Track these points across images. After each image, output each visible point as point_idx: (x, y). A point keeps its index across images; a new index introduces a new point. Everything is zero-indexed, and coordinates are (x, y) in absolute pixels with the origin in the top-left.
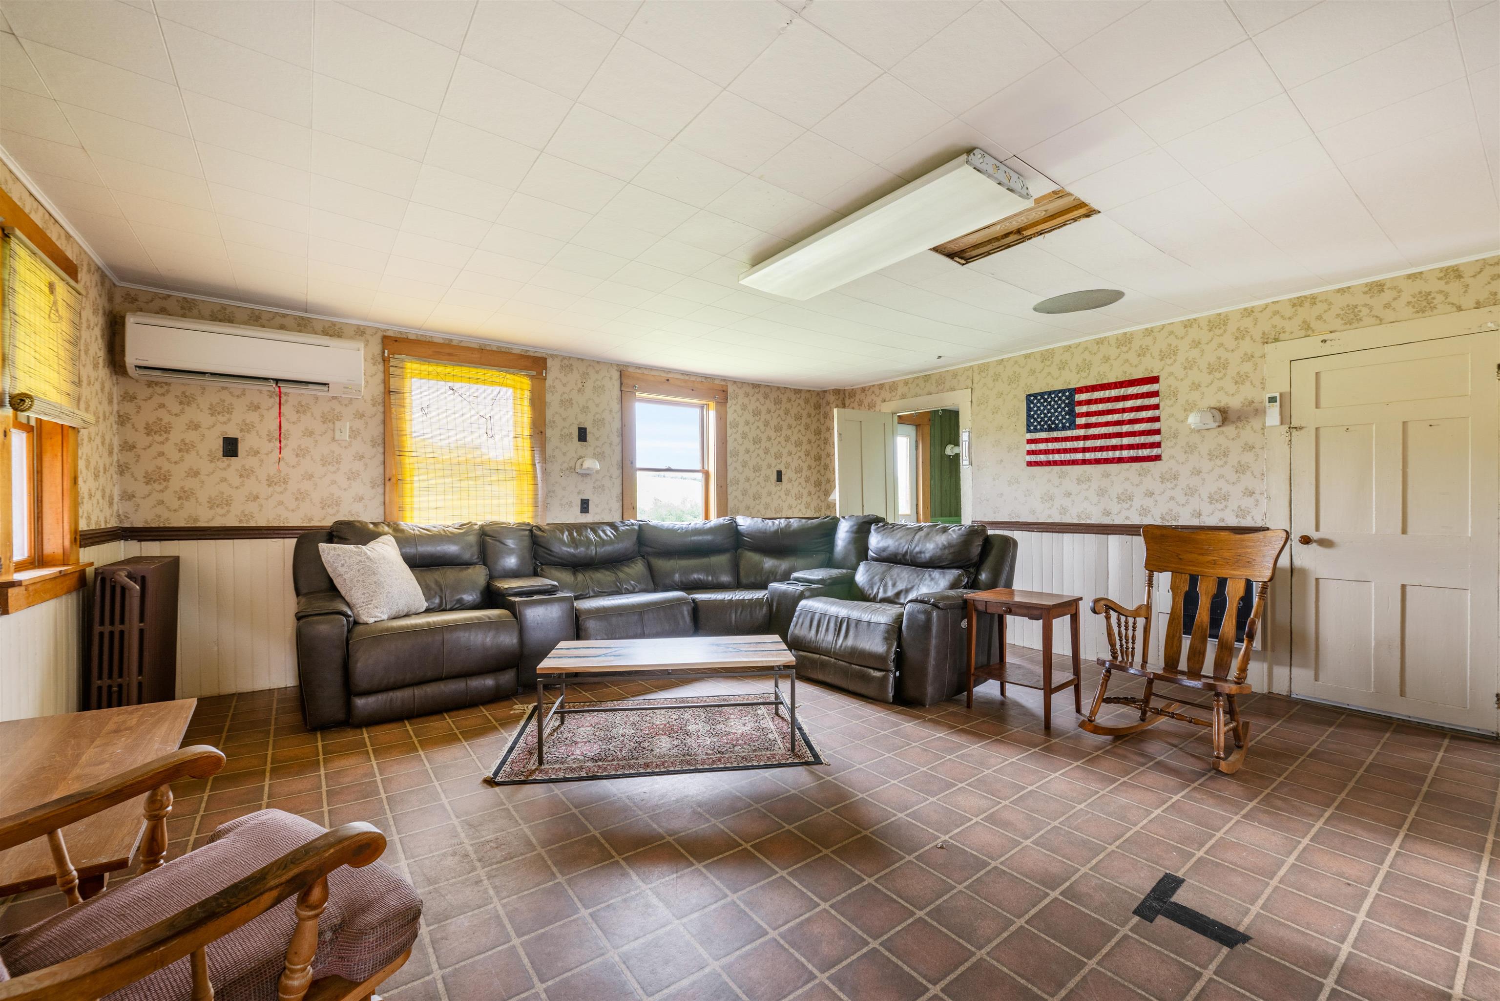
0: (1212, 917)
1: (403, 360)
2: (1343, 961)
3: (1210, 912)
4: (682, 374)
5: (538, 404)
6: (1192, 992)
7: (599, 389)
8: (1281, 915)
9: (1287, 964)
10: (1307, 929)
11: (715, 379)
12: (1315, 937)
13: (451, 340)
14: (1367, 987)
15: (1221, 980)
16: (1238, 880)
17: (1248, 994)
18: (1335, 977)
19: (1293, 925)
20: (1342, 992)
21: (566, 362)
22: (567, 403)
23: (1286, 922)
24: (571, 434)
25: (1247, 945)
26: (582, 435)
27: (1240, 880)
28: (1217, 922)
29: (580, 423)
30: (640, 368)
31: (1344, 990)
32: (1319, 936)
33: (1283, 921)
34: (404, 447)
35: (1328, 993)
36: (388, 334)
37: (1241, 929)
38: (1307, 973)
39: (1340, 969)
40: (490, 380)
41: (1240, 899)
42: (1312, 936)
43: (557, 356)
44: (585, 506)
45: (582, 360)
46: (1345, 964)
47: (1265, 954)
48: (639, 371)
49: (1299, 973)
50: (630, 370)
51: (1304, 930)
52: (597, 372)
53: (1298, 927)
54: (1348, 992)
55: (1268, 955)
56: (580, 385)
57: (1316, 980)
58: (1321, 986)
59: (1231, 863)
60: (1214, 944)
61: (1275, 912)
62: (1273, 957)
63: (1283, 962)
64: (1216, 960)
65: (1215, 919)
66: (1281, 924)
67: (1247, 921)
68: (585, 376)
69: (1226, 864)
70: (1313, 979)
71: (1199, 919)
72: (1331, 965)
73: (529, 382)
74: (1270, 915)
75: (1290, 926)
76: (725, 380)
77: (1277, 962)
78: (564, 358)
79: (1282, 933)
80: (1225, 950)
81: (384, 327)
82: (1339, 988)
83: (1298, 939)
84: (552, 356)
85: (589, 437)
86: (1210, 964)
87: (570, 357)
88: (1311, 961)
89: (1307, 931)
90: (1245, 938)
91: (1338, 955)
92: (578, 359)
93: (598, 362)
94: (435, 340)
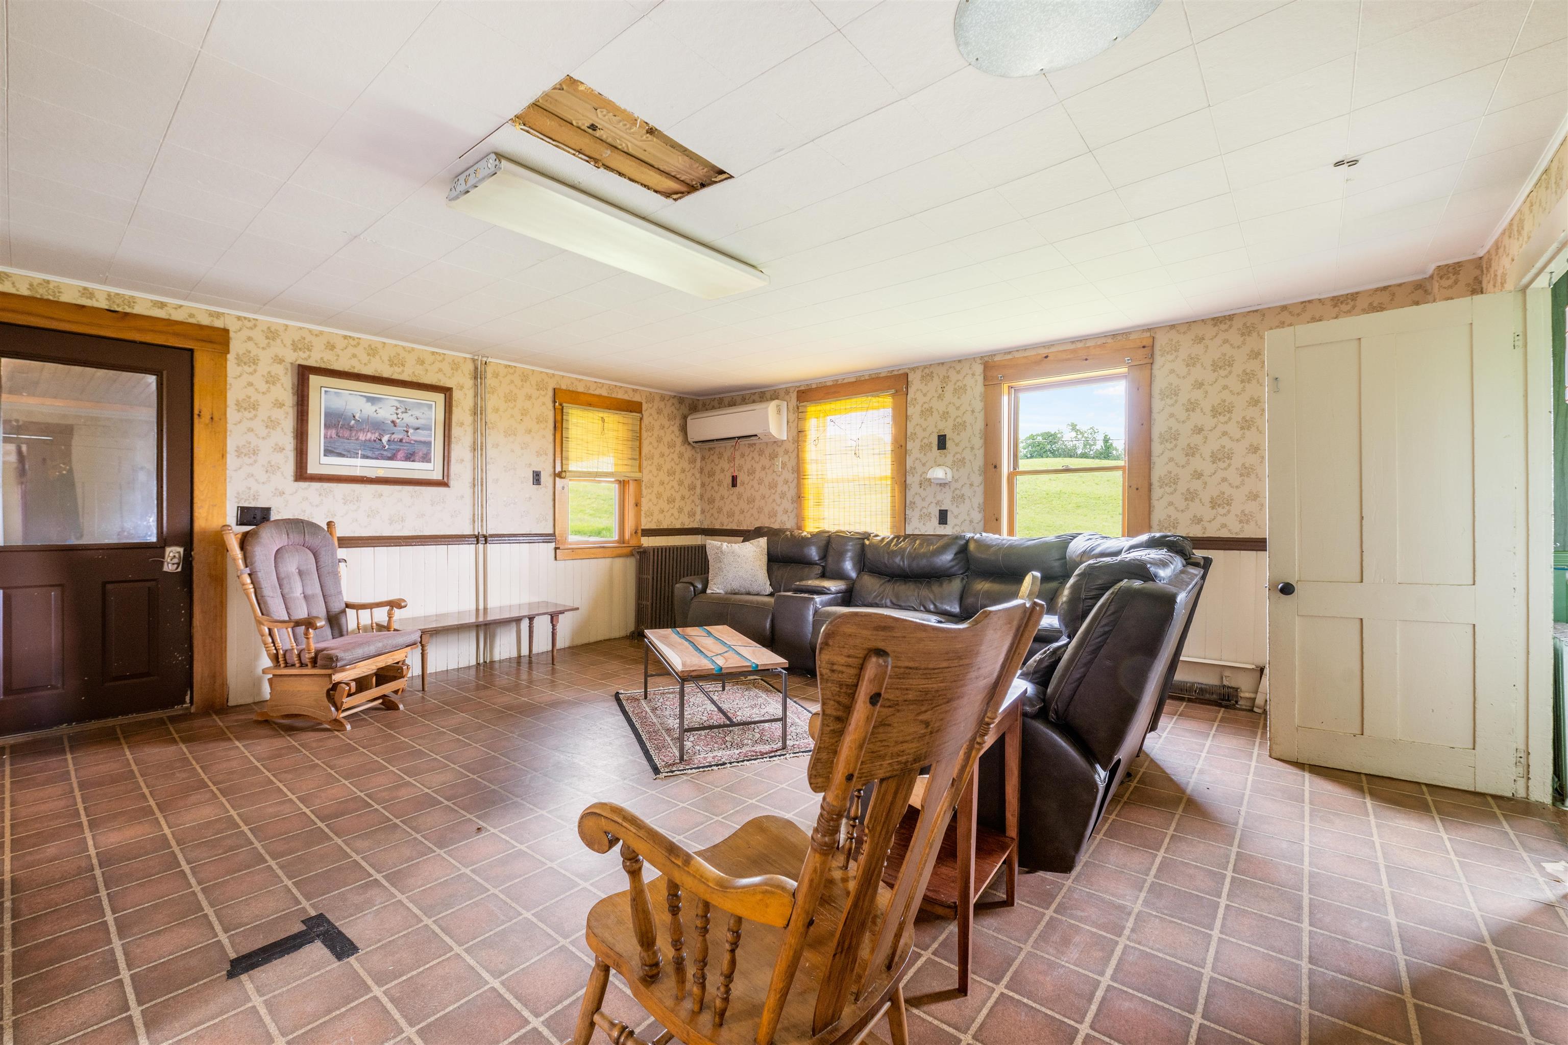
0: (275, 962)
1: (805, 406)
2: (139, 1038)
3: (282, 963)
4: (1073, 342)
5: (901, 419)
6: (217, 922)
7: (960, 390)
8: (232, 1020)
9: (180, 991)
10: (197, 1033)
11: (1130, 333)
12: (182, 1033)
13: (837, 381)
14: (102, 1037)
15: (210, 941)
16: (310, 1007)
17: (184, 952)
18: (135, 1020)
19: (212, 1023)
20: (120, 1014)
21: (927, 371)
22: (927, 412)
23: (220, 1019)
24: (931, 443)
25: (225, 972)
26: (942, 442)
27: (308, 1009)
28: (266, 963)
29: (940, 430)
30: (1010, 352)
31: (119, 1017)
32: (180, 1037)
33: (224, 1017)
34: (805, 472)
35: (130, 1004)
36: (802, 388)
37: (244, 977)
38: (159, 1000)
39: (137, 1029)
40: (860, 406)
41: (281, 995)
42: (186, 1031)
43: (917, 368)
44: (943, 517)
45: (943, 364)
46: (136, 1037)
47: (205, 981)
48: (1010, 357)
49: (165, 995)
50: (997, 359)
51: (199, 1028)
52: (958, 372)
53: (206, 1025)
54: (115, 1019)
55: (201, 982)
56: (940, 391)
57: (148, 1002)
58: (140, 1003)
59: (343, 1015)
60: (245, 951)
61: (241, 1016)
62: (196, 985)
63: (185, 989)
64: (229, 945)
65: (271, 964)
66: (222, 1013)
67: (249, 987)
68: (946, 378)
69: (343, 1010)
70: (151, 1000)
71: (280, 952)
72: (146, 1025)
73: (891, 400)
74: (239, 1010)
75: (213, 1018)
76: (1149, 330)
77: (190, 984)
78: (925, 367)
79: (213, 1008)
80: (233, 955)
81: (798, 384)
82: (124, 1015)
83: (194, 1017)
84: (914, 369)
85: (949, 444)
86: (230, 941)
87: (931, 365)
88: (165, 1011)
89: (194, 1031)
90: (231, 975)
91: (148, 1038)
92: (939, 364)
93: (960, 361)
94: (828, 384)
